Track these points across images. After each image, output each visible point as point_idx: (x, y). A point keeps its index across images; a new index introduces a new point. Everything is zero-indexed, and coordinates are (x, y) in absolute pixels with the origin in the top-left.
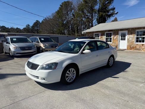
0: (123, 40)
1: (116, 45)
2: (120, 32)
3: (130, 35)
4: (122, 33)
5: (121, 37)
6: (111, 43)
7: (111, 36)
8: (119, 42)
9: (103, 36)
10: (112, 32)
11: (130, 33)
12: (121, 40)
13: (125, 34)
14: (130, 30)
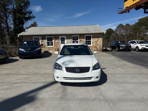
0: (63, 43)
1: (57, 48)
2: (60, 37)
3: (68, 40)
4: (61, 38)
5: (61, 41)
6: (53, 46)
7: (52, 40)
8: (60, 45)
9: (44, 40)
10: (53, 37)
11: (68, 38)
12: (62, 43)
13: (64, 39)
14: (68, 35)
